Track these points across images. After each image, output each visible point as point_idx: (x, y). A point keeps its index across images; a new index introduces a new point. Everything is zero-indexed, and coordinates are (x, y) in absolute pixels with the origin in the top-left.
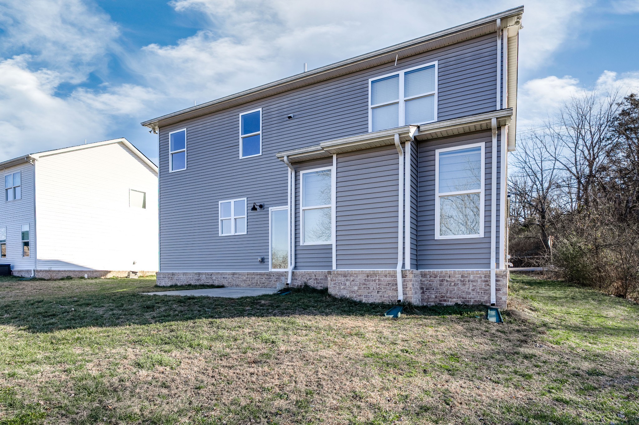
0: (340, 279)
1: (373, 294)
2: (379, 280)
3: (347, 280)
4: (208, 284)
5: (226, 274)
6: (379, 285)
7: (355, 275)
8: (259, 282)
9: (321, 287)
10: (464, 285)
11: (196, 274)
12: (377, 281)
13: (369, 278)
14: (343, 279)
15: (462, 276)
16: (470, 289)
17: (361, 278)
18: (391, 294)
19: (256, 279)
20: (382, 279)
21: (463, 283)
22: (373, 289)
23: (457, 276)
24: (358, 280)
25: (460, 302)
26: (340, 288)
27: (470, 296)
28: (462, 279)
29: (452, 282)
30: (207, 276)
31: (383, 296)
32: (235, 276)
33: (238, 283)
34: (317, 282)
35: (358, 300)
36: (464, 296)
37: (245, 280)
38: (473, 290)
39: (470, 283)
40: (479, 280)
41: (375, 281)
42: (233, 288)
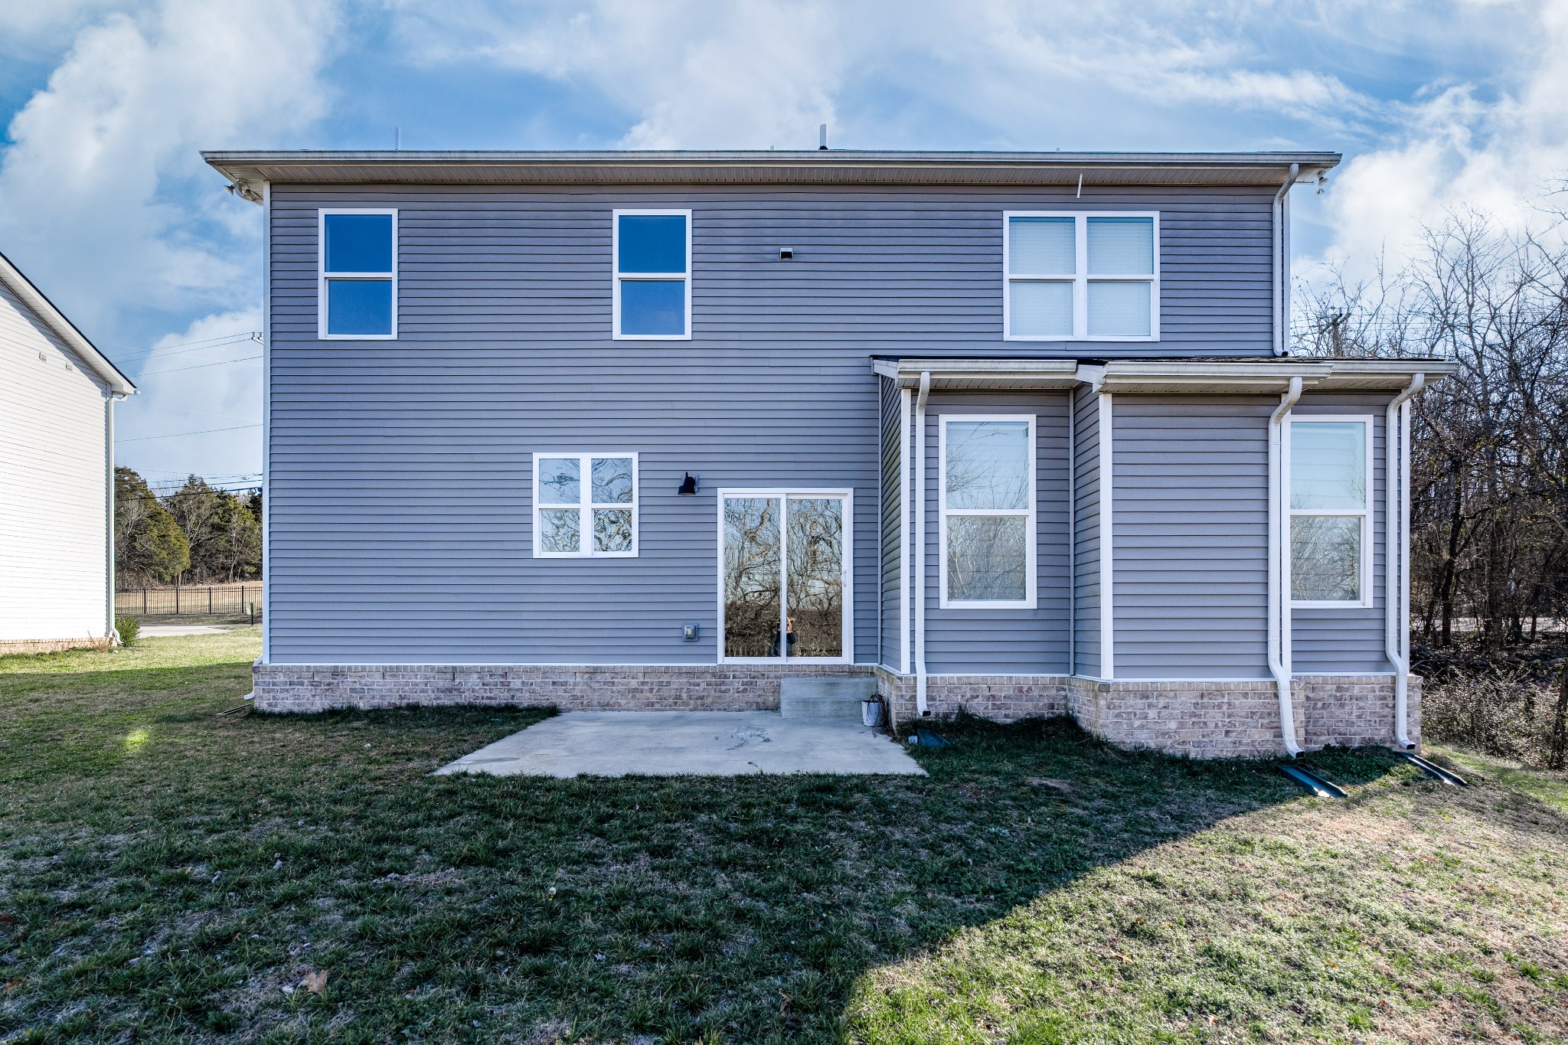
0: (1132, 702)
1: (1214, 737)
2: (1229, 704)
3: (1150, 706)
4: (494, 703)
5: (564, 671)
6: (1229, 716)
7: (1172, 694)
8: (684, 696)
9: (1006, 716)
10: (1342, 706)
11: (442, 671)
12: (1225, 707)
13: (1205, 700)
14: (1140, 703)
15: (1339, 689)
16: (1354, 714)
17: (1187, 700)
18: (1257, 736)
19: (673, 686)
20: (1237, 702)
21: (1341, 703)
22: (1216, 726)
23: (1328, 687)
24: (1177, 706)
25: (1333, 744)
26: (1131, 725)
27: (1353, 730)
28: (1338, 694)
29: (1319, 700)
30: (488, 679)
31: (1240, 742)
32: (599, 677)
33: (607, 697)
34: (994, 705)
35: (1179, 754)
36: (1342, 730)
37: (635, 690)
38: (1359, 717)
39: (1354, 701)
40: (1371, 696)
41: (1220, 706)
42: (590, 714)
